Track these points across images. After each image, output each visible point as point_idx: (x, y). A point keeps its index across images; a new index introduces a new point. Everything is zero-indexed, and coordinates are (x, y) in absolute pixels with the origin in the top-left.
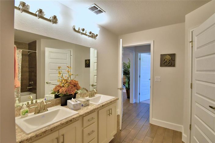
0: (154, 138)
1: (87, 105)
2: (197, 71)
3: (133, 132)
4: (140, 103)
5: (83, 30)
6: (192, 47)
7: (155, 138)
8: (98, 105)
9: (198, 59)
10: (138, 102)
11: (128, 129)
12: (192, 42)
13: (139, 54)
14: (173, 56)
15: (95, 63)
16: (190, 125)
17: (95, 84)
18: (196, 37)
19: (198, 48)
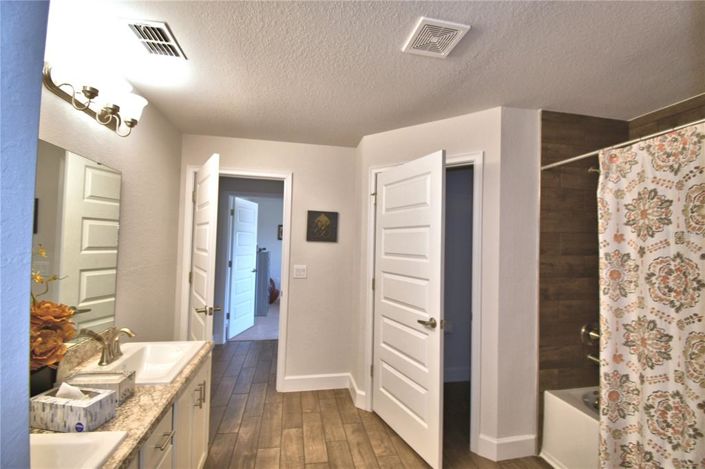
0: (302, 427)
1: (128, 394)
2: (387, 254)
3: (245, 433)
4: (228, 342)
5: (93, 93)
6: (375, 204)
7: (305, 427)
8: (172, 382)
9: (388, 231)
10: (224, 341)
11: (227, 431)
12: (375, 194)
13: (231, 198)
14: (333, 217)
15: (84, 218)
16: (372, 367)
17: (81, 305)
18: (384, 188)
19: (387, 210)
